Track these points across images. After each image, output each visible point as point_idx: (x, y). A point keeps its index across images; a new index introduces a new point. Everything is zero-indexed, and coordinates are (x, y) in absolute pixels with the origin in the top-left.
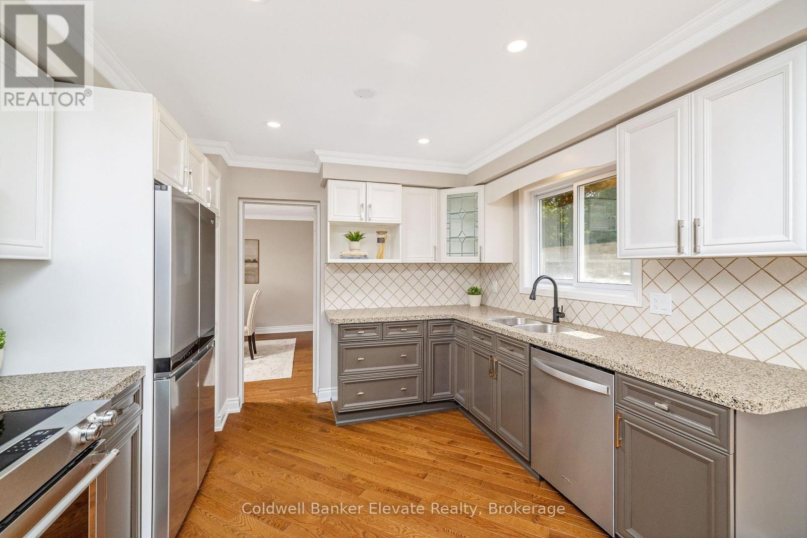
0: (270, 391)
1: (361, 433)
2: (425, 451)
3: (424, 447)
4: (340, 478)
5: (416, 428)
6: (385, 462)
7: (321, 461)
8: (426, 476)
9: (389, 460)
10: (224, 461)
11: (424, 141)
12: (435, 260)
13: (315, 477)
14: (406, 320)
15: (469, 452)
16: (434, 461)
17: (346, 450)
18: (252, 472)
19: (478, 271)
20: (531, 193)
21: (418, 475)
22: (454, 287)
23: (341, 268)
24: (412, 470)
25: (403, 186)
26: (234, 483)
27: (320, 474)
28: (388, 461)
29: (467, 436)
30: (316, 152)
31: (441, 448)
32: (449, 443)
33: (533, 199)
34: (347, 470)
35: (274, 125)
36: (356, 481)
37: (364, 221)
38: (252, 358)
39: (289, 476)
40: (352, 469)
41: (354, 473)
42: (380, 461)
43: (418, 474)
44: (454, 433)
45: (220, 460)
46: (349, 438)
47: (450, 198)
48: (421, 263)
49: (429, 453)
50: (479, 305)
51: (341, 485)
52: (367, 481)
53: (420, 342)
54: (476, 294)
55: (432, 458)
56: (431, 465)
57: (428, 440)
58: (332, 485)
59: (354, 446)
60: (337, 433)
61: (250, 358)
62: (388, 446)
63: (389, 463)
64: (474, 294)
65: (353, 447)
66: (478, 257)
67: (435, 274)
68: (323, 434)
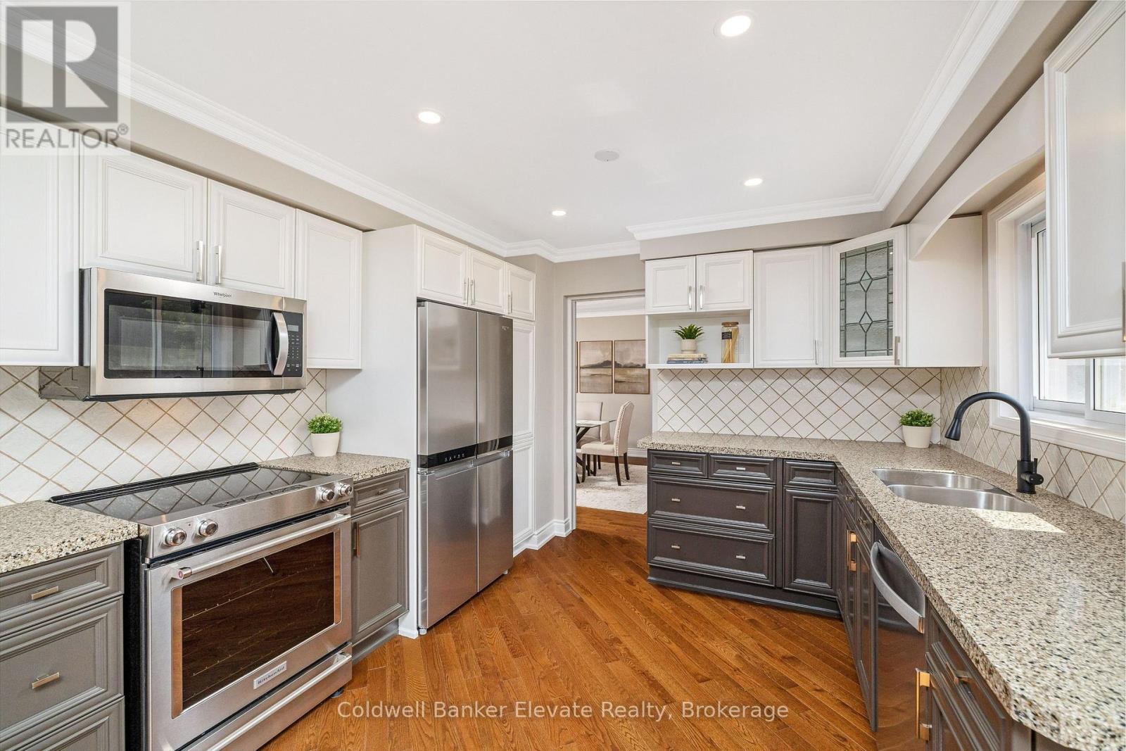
0: (610, 523)
1: (670, 599)
2: (735, 653)
3: (742, 648)
4: (604, 637)
5: (752, 621)
6: (669, 643)
7: (599, 611)
8: (705, 681)
9: (676, 642)
10: (519, 578)
11: (753, 182)
12: (817, 364)
13: (581, 624)
14: (744, 454)
15: (806, 680)
16: (736, 670)
17: (637, 612)
18: (532, 597)
19: (936, 382)
20: (1016, 222)
21: (695, 675)
22: (878, 409)
23: (678, 376)
24: (695, 667)
25: (755, 251)
26: (511, 600)
27: (588, 624)
28: (673, 644)
29: (826, 660)
30: (629, 230)
31: (764, 658)
32: (784, 657)
33: (1021, 233)
34: (617, 632)
35: (559, 213)
36: (617, 647)
37: (693, 311)
38: (619, 484)
39: (558, 613)
40: (625, 633)
41: (623, 639)
42: (665, 639)
43: (698, 674)
44: (808, 649)
45: (517, 575)
46: (651, 600)
47: (845, 257)
48: (807, 368)
49: (739, 657)
50: (926, 446)
51: (599, 644)
52: (629, 653)
53: (771, 492)
54: (917, 425)
55: (735, 664)
56: (727, 672)
57: (753, 641)
58: (589, 640)
59: (650, 611)
60: (642, 590)
61: (617, 483)
62: (690, 627)
63: (674, 646)
64: (911, 425)
65: (648, 612)
66: (892, 357)
67: (836, 387)
68: (626, 586)
